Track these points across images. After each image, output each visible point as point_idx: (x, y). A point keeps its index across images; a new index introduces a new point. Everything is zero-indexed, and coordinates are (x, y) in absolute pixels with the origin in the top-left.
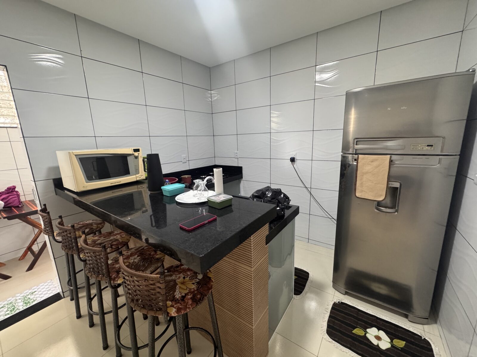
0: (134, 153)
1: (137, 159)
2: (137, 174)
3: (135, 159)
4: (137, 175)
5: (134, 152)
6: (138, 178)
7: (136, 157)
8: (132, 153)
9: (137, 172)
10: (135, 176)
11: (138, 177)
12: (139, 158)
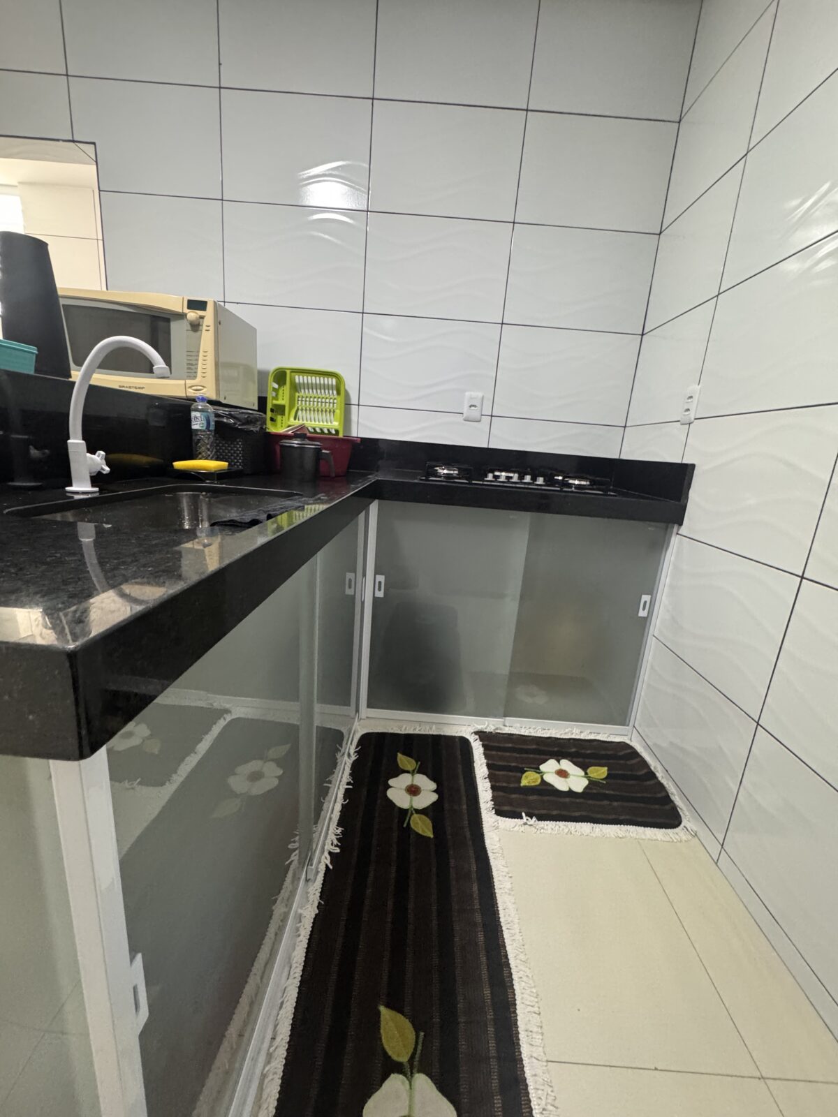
0: (186, 310)
1: (199, 333)
2: (190, 377)
3: (191, 333)
4: (189, 382)
5: (189, 308)
6: (190, 390)
7: (195, 326)
8: (180, 310)
9: (191, 372)
10: (182, 382)
11: (190, 387)
12: (201, 330)
